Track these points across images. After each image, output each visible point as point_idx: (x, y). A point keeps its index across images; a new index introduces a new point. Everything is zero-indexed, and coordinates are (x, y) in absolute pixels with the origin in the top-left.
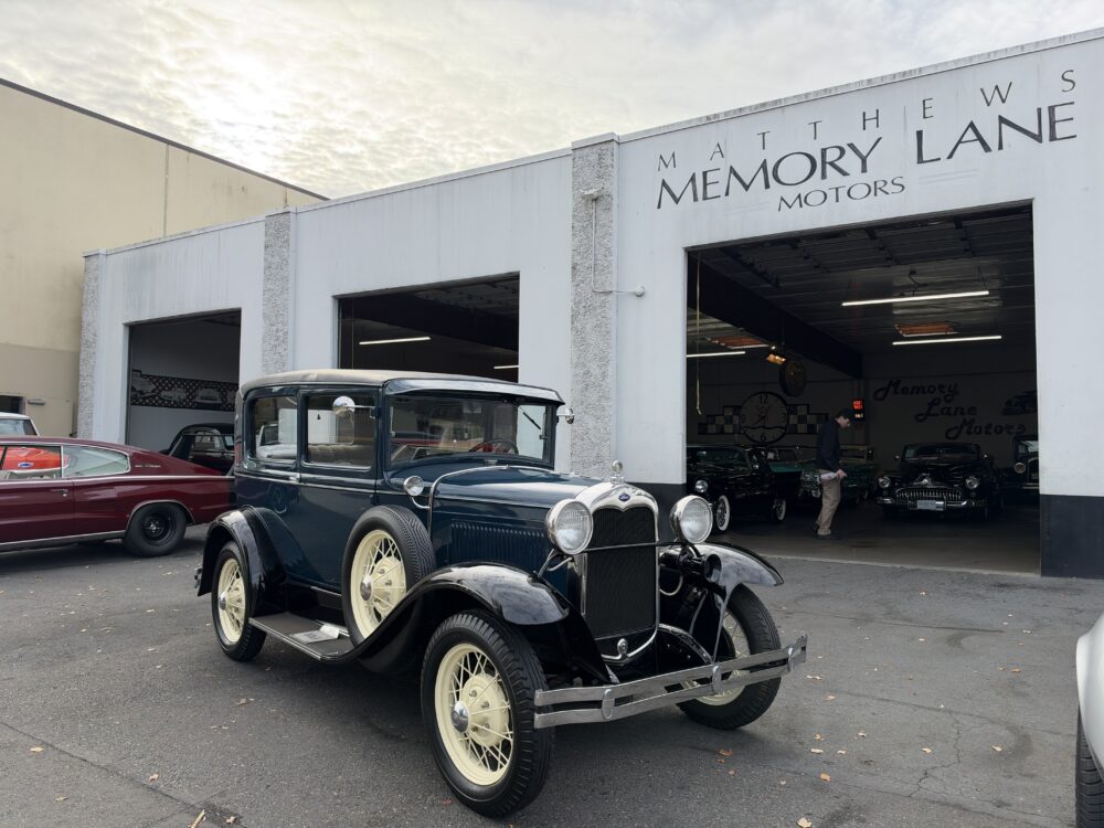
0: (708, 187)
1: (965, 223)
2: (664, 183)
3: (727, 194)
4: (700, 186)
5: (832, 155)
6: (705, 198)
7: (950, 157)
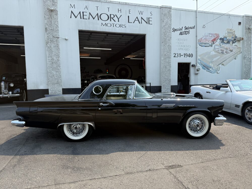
0: (84, 16)
1: (124, 36)
2: (72, 12)
3: (89, 19)
4: (82, 15)
5: (112, 16)
6: (83, 18)
7: (134, 23)
